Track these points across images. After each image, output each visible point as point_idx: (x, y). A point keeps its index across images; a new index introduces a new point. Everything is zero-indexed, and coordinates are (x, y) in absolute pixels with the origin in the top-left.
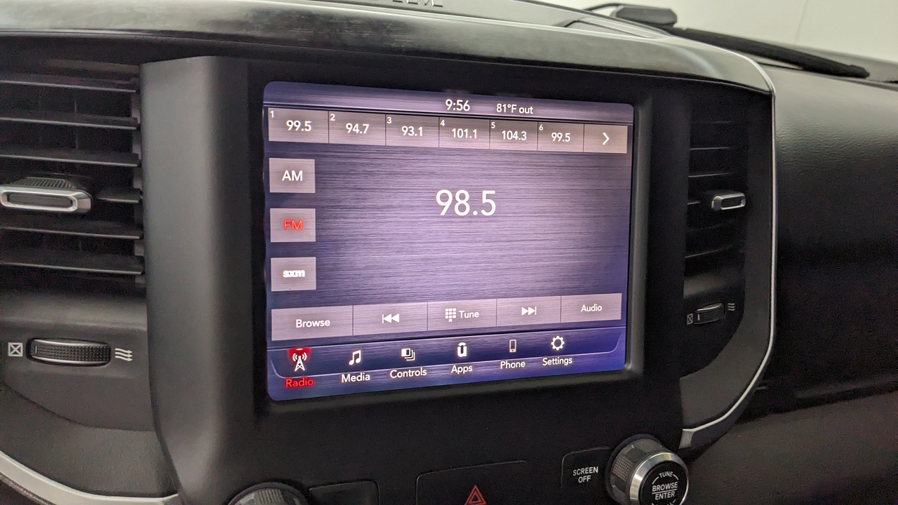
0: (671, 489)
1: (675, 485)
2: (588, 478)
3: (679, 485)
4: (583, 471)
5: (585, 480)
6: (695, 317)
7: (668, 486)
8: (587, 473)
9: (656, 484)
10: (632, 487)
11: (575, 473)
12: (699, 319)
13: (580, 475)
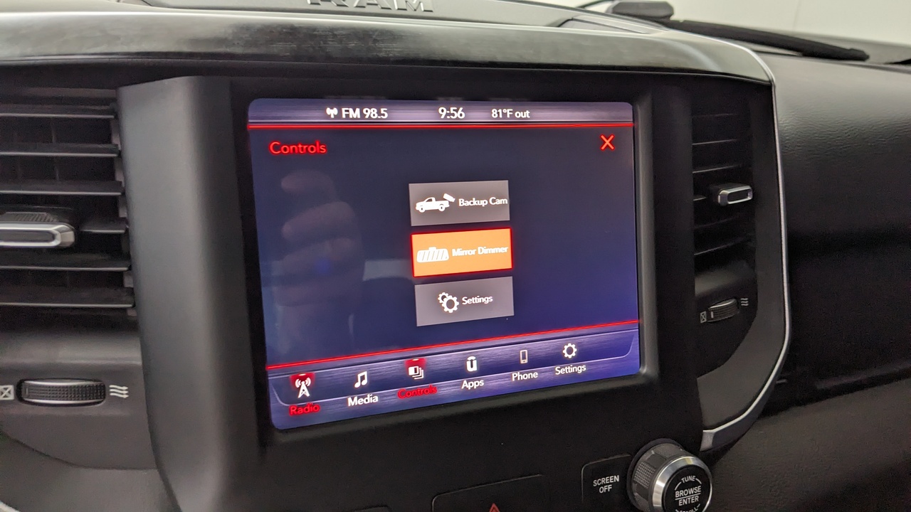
0: (694, 493)
1: (698, 489)
2: (609, 487)
3: (702, 489)
4: (603, 480)
5: (607, 490)
6: (709, 315)
7: (691, 491)
8: (607, 483)
9: (679, 489)
10: (654, 494)
11: (596, 483)
12: (712, 316)
13: (601, 485)
